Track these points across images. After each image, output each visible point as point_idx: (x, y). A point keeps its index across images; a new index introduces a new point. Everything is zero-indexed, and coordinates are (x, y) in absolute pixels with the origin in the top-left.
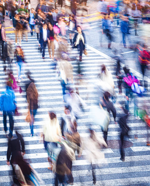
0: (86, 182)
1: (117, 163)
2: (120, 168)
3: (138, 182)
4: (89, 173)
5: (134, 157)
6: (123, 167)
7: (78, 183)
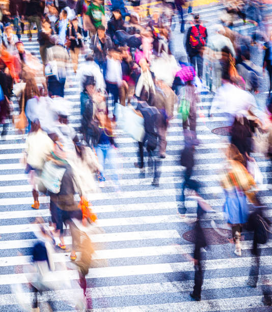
0: (157, 305)
1: (212, 270)
2: (218, 279)
3: (251, 305)
4: (162, 288)
5: (243, 260)
6: (222, 278)
7: (141, 306)
